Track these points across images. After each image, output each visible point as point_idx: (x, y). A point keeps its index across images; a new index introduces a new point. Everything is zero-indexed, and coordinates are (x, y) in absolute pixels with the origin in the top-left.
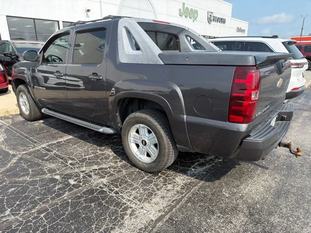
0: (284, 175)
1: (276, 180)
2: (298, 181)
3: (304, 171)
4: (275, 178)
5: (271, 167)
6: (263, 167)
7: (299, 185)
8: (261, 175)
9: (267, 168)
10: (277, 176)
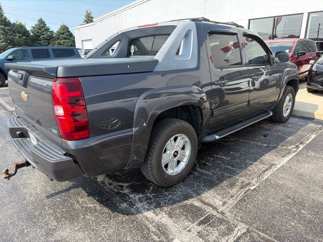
0: (27, 205)
1: (29, 195)
2: (10, 211)
3: (14, 227)
4: (31, 196)
5: (47, 201)
6: (52, 195)
7: (6, 207)
8: (44, 188)
9: (48, 197)
10: (32, 199)
